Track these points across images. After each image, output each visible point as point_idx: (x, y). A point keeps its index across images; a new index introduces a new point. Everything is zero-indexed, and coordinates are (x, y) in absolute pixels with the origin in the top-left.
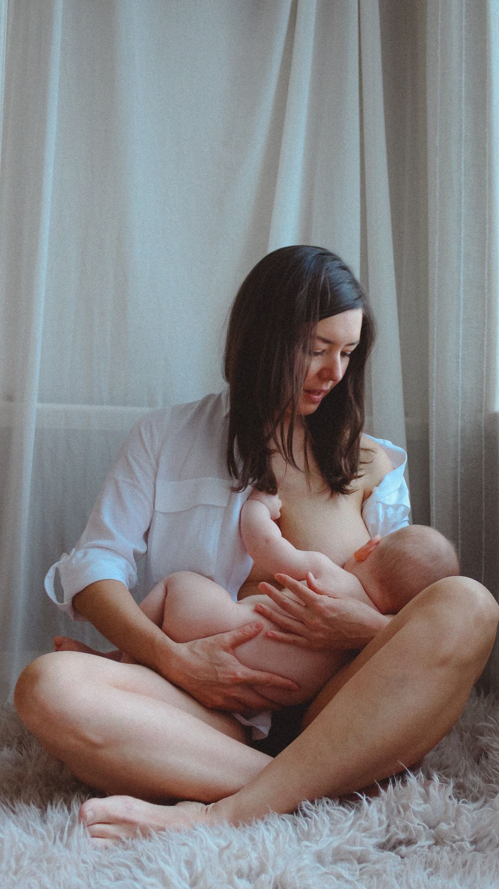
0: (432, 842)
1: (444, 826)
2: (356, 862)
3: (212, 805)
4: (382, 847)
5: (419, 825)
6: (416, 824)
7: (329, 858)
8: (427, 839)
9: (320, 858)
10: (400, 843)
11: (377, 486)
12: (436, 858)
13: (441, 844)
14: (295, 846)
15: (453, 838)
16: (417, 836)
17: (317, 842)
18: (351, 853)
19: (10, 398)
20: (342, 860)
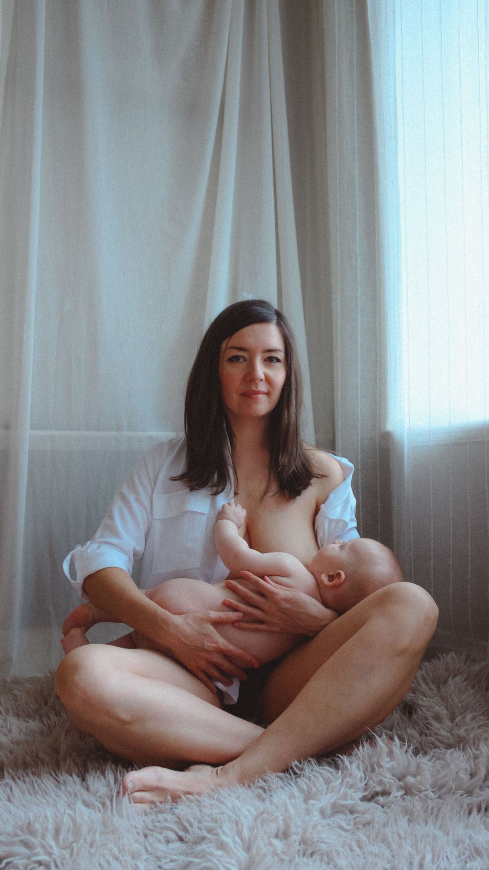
0: (403, 792)
1: (410, 779)
2: (348, 813)
3: (221, 767)
4: (365, 799)
5: (390, 779)
6: (389, 779)
7: (329, 812)
8: (398, 790)
9: (322, 812)
10: (377, 794)
11: (324, 503)
12: (410, 807)
13: (410, 794)
14: (303, 805)
15: (420, 788)
16: (390, 788)
17: (320, 800)
18: (343, 806)
19: (7, 427)
20: (338, 812)
